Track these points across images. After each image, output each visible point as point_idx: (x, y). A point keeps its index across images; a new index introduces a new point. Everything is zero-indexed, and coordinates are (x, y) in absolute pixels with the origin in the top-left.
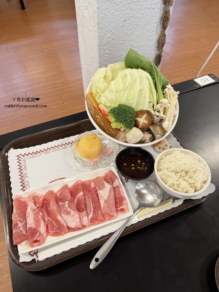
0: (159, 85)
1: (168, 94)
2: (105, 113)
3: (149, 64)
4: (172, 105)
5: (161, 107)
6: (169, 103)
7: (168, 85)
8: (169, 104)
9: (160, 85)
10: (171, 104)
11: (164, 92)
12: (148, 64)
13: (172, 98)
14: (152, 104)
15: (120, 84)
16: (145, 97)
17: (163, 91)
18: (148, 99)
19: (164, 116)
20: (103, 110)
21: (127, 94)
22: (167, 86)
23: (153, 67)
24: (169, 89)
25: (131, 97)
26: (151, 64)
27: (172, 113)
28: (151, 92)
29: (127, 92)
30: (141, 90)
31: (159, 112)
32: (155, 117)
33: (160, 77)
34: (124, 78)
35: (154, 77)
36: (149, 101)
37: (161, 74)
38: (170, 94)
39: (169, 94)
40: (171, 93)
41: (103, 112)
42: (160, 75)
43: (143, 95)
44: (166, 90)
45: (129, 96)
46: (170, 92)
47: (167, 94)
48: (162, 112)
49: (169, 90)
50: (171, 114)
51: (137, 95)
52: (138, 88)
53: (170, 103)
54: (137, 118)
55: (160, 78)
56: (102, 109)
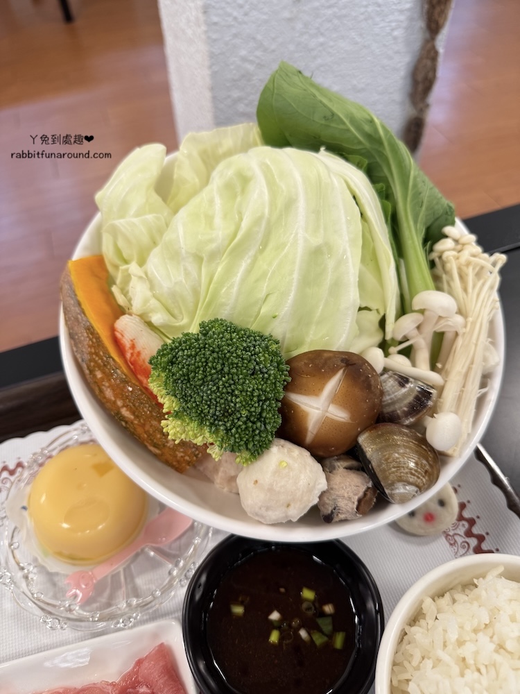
0: (412, 223)
1: (453, 266)
2: (140, 362)
3: (367, 128)
4: (474, 323)
5: (418, 327)
6: (460, 312)
7: (453, 224)
8: (459, 319)
9: (416, 222)
10: (470, 319)
11: (434, 255)
12: (359, 128)
13: (474, 286)
14: (374, 318)
15: (218, 221)
16: (337, 286)
17: (431, 250)
18: (352, 297)
19: (435, 377)
20: (133, 347)
21: (249, 271)
22: (448, 230)
23: (386, 144)
24: (456, 241)
25: (264, 288)
26: (376, 130)
27: (472, 363)
28: (370, 256)
29: (249, 261)
30: (316, 254)
31: (407, 352)
32: (390, 384)
33: (415, 186)
34: (239, 189)
35: (388, 187)
36: (358, 303)
37: (421, 173)
38: (464, 268)
39: (460, 269)
40: (468, 264)
41: (128, 355)
42: (415, 178)
43: (329, 279)
44: (444, 245)
45: (257, 281)
46: (465, 255)
47: (448, 266)
48: (423, 356)
49: (459, 247)
50: (469, 369)
51: (295, 276)
52: (301, 242)
53: (464, 311)
54: (293, 391)
55: (417, 194)
56: (126, 342)
